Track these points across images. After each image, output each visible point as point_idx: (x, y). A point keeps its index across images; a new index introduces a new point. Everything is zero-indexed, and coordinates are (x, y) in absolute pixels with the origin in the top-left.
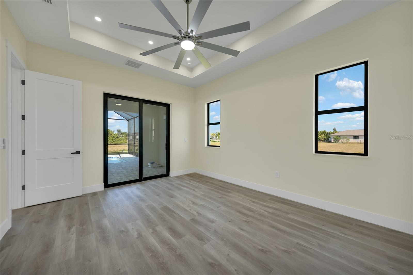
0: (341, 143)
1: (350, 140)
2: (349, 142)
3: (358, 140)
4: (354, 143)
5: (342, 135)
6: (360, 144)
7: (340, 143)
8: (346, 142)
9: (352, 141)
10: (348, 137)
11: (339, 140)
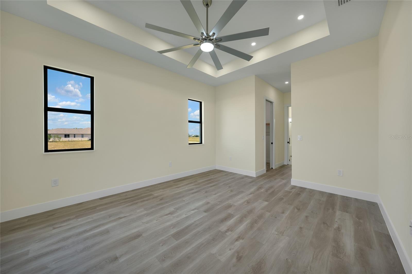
0: (52, 142)
1: (61, 138)
2: (61, 140)
3: (69, 138)
4: (66, 141)
5: (52, 133)
6: (71, 142)
7: (50, 142)
8: (57, 140)
9: (64, 139)
10: (59, 136)
11: (50, 139)
